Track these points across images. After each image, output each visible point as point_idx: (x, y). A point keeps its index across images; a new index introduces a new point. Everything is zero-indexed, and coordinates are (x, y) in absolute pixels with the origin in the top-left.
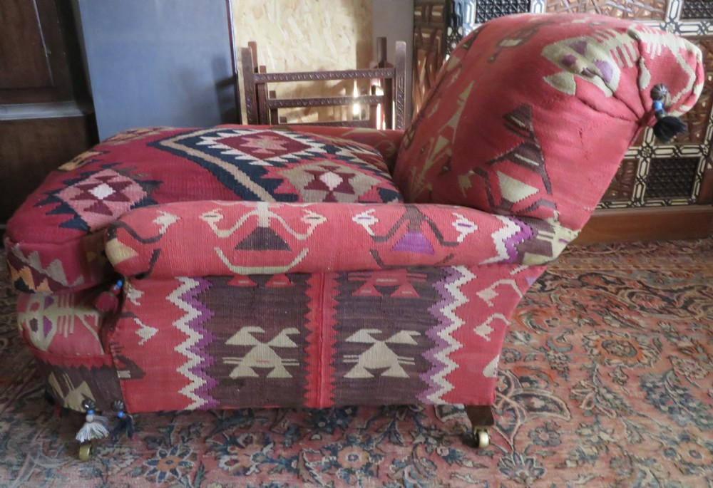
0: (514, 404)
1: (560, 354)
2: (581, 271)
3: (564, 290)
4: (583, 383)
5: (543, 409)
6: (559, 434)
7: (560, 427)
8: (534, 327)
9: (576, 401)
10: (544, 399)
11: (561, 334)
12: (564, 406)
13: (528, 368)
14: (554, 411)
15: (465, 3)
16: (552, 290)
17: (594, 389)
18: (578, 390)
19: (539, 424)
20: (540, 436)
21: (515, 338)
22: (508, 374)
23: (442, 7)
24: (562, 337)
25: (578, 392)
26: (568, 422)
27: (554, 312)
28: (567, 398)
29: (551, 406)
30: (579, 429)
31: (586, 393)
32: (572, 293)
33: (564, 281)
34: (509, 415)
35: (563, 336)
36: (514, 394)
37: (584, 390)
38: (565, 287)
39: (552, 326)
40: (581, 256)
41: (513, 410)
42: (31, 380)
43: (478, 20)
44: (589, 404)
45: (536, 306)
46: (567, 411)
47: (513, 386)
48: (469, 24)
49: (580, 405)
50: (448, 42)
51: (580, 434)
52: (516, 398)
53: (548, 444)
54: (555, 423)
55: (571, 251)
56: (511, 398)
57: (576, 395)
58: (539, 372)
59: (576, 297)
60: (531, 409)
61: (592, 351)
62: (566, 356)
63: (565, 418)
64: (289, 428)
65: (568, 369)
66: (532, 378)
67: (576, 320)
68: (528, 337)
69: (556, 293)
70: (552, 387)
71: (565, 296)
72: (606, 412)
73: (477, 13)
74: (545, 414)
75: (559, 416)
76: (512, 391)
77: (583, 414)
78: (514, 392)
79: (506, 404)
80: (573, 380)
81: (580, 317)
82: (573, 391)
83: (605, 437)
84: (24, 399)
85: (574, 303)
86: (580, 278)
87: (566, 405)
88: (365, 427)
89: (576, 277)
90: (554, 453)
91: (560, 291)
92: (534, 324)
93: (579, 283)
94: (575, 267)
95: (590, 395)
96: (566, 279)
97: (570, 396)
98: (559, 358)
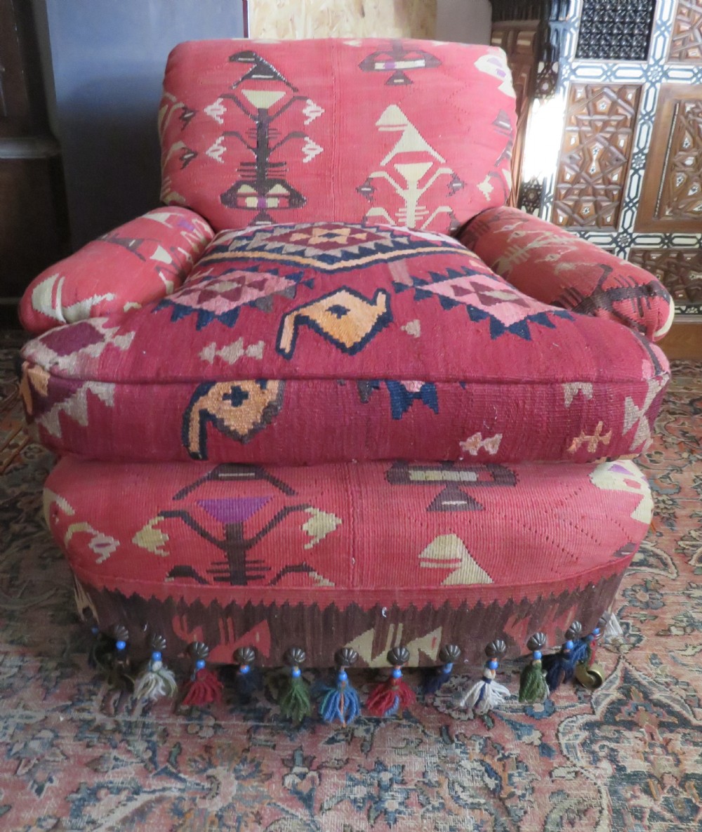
1: (665, 497)
2: (694, 394)
3: (672, 418)
4: (694, 534)
5: (643, 563)
6: (662, 595)
7: (664, 586)
9: (685, 555)
10: (644, 551)
11: (665, 473)
12: (669, 561)
14: (656, 567)
15: (565, 30)
18: (687, 543)
19: (638, 581)
20: (638, 596)
23: (532, 34)
24: (667, 476)
25: (687, 545)
26: (674, 580)
28: (673, 551)
29: (652, 560)
30: (688, 590)
31: (697, 548)
32: (682, 422)
33: (672, 406)
35: (669, 474)
37: (694, 543)
38: (673, 413)
39: (655, 462)
40: (694, 375)
43: (580, 54)
46: (673, 567)
48: (567, 58)
49: (689, 560)
50: (538, 81)
51: (689, 596)
53: (647, 605)
54: (657, 581)
55: (680, 368)
57: (684, 549)
59: (687, 426)
62: (671, 500)
63: (669, 575)
65: (675, 517)
67: (685, 455)
70: (654, 537)
71: (672, 425)
73: (579, 45)
74: (643, 568)
75: (662, 573)
77: (693, 572)
80: (681, 529)
81: (692, 452)
82: (681, 543)
85: (684, 434)
86: (691, 403)
87: (672, 559)
89: (687, 401)
90: (656, 617)
91: (666, 419)
93: (690, 409)
94: (685, 388)
96: (674, 403)
97: (676, 549)
98: (664, 501)
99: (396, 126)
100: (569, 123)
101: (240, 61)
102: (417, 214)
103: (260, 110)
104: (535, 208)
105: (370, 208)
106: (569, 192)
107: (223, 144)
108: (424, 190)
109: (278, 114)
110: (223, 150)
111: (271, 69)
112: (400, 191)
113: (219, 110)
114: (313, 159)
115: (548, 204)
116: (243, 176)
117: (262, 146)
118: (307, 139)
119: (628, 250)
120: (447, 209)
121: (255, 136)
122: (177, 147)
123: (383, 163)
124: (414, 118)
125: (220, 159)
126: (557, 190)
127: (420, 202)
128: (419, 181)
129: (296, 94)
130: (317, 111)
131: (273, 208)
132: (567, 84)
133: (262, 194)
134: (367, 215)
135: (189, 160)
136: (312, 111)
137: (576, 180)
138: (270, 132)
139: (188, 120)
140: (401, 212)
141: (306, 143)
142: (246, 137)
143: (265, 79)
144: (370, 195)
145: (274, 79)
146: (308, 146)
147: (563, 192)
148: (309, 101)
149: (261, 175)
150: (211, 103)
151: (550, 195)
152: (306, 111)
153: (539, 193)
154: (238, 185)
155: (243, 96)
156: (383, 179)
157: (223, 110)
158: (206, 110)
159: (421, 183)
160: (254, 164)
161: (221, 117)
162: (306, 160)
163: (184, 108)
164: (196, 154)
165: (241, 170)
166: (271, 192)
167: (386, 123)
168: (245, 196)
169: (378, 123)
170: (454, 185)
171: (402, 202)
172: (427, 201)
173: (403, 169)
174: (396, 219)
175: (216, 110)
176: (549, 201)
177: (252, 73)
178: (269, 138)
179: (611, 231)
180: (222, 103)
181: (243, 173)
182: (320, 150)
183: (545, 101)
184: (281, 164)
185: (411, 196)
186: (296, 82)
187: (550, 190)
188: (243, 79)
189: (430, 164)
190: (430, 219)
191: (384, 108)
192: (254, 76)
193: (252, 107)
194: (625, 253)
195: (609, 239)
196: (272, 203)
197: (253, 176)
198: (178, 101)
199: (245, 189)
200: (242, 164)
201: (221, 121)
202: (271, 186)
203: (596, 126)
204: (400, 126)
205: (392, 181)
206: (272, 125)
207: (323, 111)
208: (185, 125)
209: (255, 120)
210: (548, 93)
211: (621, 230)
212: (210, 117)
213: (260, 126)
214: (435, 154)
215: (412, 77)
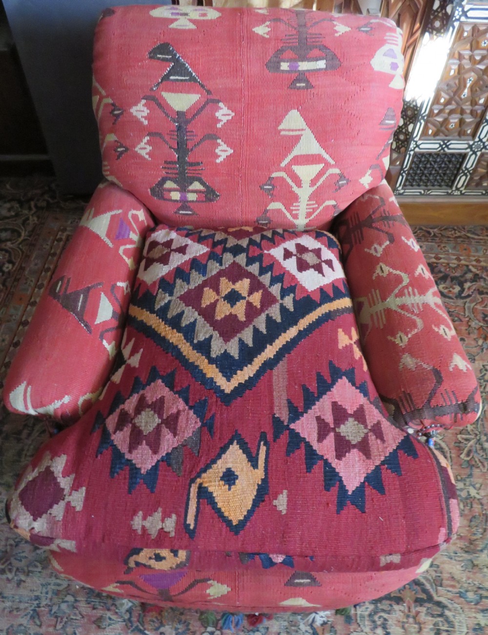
9: (459, 448)
17: (476, 435)
18: (464, 436)
25: (463, 439)
28: (452, 445)
31: (469, 441)
37: (468, 436)
44: (469, 453)
49: (461, 454)
57: (460, 442)
72: (480, 464)
77: (461, 465)
82: (459, 437)
83: (473, 492)
95: (472, 443)
97: (455, 443)
99: (296, 130)
100: (451, 56)
101: (159, 59)
102: (308, 207)
103: (178, 113)
104: (411, 123)
105: (270, 203)
106: (441, 111)
107: (148, 143)
108: (315, 187)
109: (194, 116)
110: (149, 148)
111: (187, 69)
112: (295, 189)
113: (143, 111)
114: (224, 159)
115: (422, 121)
116: (167, 173)
117: (182, 148)
118: (219, 141)
119: (479, 153)
120: (333, 203)
121: (175, 137)
122: (111, 138)
123: (283, 165)
124: (311, 123)
125: (147, 157)
126: (431, 111)
127: (310, 199)
128: (312, 180)
129: (210, 97)
130: (229, 115)
131: (193, 201)
132: (456, 24)
133: (183, 189)
134: (268, 208)
135: (122, 153)
136: (224, 114)
137: (448, 103)
138: (188, 134)
139: (118, 116)
140: (295, 206)
141: (219, 145)
142: (167, 138)
143: (182, 80)
144: (271, 192)
145: (190, 80)
146: (220, 148)
147: (436, 111)
148: (221, 105)
149: (182, 173)
150: (136, 104)
151: (424, 114)
152: (218, 114)
153: (416, 112)
154: (164, 180)
155: (162, 97)
156: (282, 179)
157: (146, 112)
158: (132, 110)
159: (313, 182)
160: (175, 163)
161: (146, 118)
162: (218, 161)
163: (113, 105)
164: (127, 150)
165: (165, 168)
166: (191, 188)
167: (287, 128)
168: (170, 190)
169: (280, 127)
170: (340, 183)
171: (296, 198)
172: (317, 197)
173: (299, 170)
174: (290, 211)
175: (140, 111)
176: (423, 118)
177: (170, 73)
178: (187, 140)
179: (468, 140)
180: (145, 105)
181: (167, 171)
182: (230, 151)
183: (435, 37)
184: (198, 164)
185: (304, 193)
186: (210, 85)
187: (425, 111)
188: (162, 80)
189: (321, 166)
190: (318, 211)
191: (287, 112)
192: (172, 78)
193: (172, 109)
194: (476, 155)
195: (466, 146)
196: (192, 197)
197: (176, 174)
198: (107, 96)
199: (169, 184)
200: (166, 162)
201: (146, 122)
202: (191, 183)
203: (475, 59)
204: (299, 130)
205: (289, 181)
206: (190, 127)
207: (233, 114)
208: (115, 120)
209: (175, 122)
210: (438, 31)
211: (477, 139)
212: (135, 117)
213: (179, 128)
214: (326, 156)
215: (313, 81)
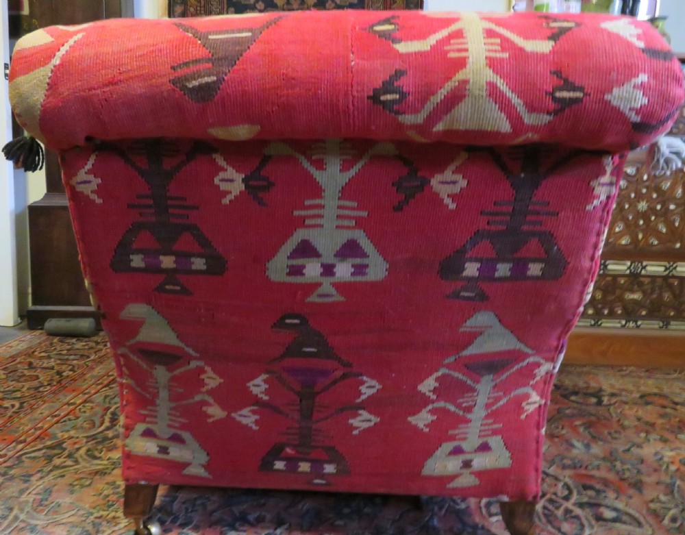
0: (578, 511)
1: (628, 466)
2: (642, 391)
3: (626, 406)
4: (662, 498)
5: (615, 520)
8: (594, 438)
9: (657, 516)
10: (615, 509)
11: (627, 447)
12: (642, 519)
13: (592, 477)
14: (630, 525)
16: (610, 405)
17: (678, 505)
18: (658, 506)
21: (573, 446)
22: (567, 480)
27: (615, 426)
28: (644, 512)
29: (625, 518)
31: (669, 509)
32: (635, 410)
33: (624, 398)
34: (572, 523)
35: (629, 448)
36: (577, 501)
37: (664, 506)
38: (626, 404)
39: (616, 438)
40: (640, 377)
41: (577, 517)
42: (35, 440)
44: (674, 520)
45: (593, 418)
46: (648, 526)
47: (575, 493)
49: (663, 521)
52: (581, 505)
56: (575, 504)
57: (655, 510)
58: (606, 483)
59: (640, 413)
60: (599, 518)
61: (667, 467)
62: (637, 470)
63: (646, 532)
64: (307, 512)
65: (642, 483)
66: (598, 486)
67: (643, 435)
68: (587, 446)
69: (615, 408)
70: (624, 498)
74: (618, 525)
75: (637, 530)
76: (575, 497)
77: (668, 531)
78: (577, 499)
79: (567, 511)
80: (649, 494)
81: (647, 433)
82: (652, 505)
84: (24, 457)
85: (639, 419)
86: (642, 397)
87: (645, 519)
88: (397, 517)
89: (638, 395)
91: (620, 407)
92: (594, 435)
93: (639, 401)
94: (635, 387)
95: (673, 512)
96: (626, 396)
98: (628, 469)
